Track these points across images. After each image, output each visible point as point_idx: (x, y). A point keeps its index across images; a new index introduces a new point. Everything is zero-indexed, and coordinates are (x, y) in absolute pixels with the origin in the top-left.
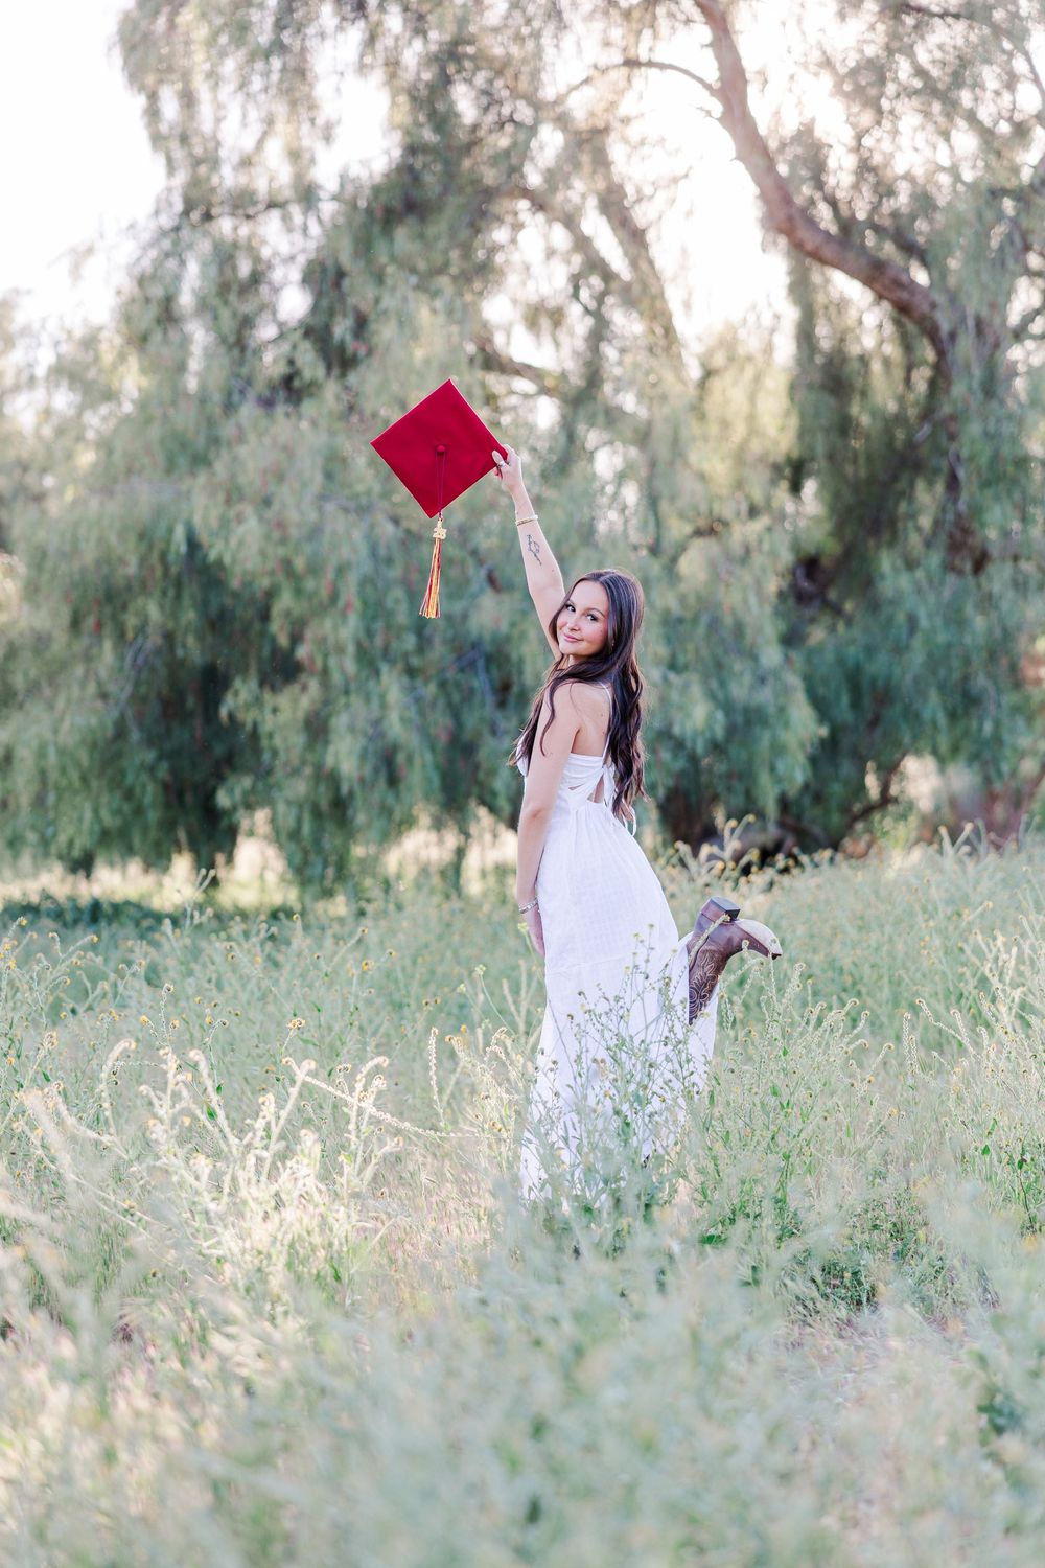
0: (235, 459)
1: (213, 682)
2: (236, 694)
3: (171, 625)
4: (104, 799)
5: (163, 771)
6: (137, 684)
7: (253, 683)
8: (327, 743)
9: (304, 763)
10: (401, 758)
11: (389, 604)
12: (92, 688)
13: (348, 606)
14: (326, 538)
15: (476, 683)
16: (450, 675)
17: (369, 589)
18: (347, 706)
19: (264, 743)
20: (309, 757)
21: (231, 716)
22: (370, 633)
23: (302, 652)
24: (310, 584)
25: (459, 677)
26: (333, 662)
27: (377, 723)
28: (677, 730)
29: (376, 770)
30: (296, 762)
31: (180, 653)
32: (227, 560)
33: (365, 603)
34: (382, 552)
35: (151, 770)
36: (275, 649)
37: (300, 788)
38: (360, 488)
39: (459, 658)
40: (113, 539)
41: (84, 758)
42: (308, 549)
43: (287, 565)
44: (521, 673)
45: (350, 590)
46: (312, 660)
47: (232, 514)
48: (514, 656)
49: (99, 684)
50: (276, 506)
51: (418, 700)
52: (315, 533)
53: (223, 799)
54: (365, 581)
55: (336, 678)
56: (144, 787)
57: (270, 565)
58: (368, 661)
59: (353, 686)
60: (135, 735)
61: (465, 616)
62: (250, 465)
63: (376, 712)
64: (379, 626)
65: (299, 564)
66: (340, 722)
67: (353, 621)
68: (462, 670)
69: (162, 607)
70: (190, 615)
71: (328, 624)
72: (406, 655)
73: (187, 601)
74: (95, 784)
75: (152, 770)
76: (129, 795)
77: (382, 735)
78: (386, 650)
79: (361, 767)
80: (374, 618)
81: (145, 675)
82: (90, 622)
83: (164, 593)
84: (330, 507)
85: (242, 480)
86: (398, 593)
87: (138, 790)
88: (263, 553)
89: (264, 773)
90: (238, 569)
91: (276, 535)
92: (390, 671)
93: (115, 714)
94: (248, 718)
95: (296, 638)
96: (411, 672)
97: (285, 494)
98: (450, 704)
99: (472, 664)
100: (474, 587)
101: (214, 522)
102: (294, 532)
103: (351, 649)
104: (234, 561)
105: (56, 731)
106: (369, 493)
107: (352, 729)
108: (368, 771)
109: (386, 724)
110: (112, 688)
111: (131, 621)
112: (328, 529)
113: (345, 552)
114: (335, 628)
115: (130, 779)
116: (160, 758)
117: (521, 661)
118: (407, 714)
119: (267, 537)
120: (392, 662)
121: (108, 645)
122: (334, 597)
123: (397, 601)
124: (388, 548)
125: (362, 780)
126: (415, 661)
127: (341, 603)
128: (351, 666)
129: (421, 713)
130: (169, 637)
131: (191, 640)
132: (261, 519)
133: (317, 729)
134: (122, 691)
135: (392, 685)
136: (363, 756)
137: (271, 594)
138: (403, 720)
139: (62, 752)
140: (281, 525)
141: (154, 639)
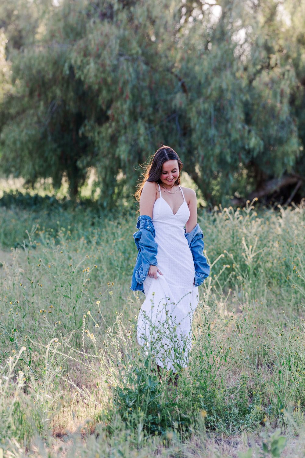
0: (87, 40)
1: (80, 119)
2: (85, 126)
3: (64, 98)
4: (37, 161)
5: (59, 151)
6: (52, 118)
7: (92, 122)
8: (117, 147)
9: (109, 153)
10: (144, 154)
11: (143, 96)
12: (35, 119)
13: (127, 96)
14: (120, 71)
15: (174, 126)
16: (164, 123)
17: (135, 90)
18: (125, 133)
19: (96, 144)
20: (111, 151)
21: (83, 134)
22: (134, 107)
23: (110, 113)
24: (113, 88)
25: (168, 124)
26: (120, 117)
27: (135, 140)
28: (247, 147)
29: (134, 157)
30: (105, 153)
31: (67, 108)
32: (82, 78)
33: (133, 95)
34: (141, 76)
36: (101, 110)
37: (107, 162)
38: (134, 52)
39: (169, 117)
40: (43, 65)
41: (30, 146)
42: (112, 75)
43: (105, 80)
44: (190, 124)
45: (128, 91)
46: (113, 116)
47: (85, 61)
48: (188, 116)
49: (39, 118)
50: (102, 58)
51: (152, 132)
52: (115, 68)
53: (79, 164)
54: (134, 87)
55: (121, 123)
56: (51, 157)
57: (99, 80)
58: (134, 116)
59: (128, 126)
60: (49, 138)
61: (171, 101)
62: (93, 42)
63: (135, 137)
64: (139, 104)
65: (109, 80)
66: (122, 139)
67: (128, 102)
68: (169, 121)
69: (61, 90)
70: (71, 94)
71: (119, 104)
72: (149, 115)
73: (71, 88)
74: (34, 155)
75: (55, 150)
76: (46, 160)
77: (137, 145)
78: (141, 113)
79: (129, 157)
80: (137, 101)
81: (55, 115)
82: (36, 93)
83: (62, 86)
84: (122, 59)
85: (90, 47)
86: (147, 92)
87: (49, 159)
88: (96, 76)
89: (95, 155)
90: (87, 82)
91: (101, 69)
92: (141, 121)
93: (43, 129)
94: (90, 135)
95: (109, 107)
96: (150, 122)
97: (105, 54)
98: (163, 134)
99: (174, 119)
100: (176, 90)
101: (79, 63)
102: (108, 68)
103: (127, 113)
104: (85, 78)
105: (20, 135)
106: (137, 53)
107: (126, 142)
108: (131, 157)
109: (138, 141)
110: (43, 120)
111: (50, 95)
112: (121, 67)
113: (127, 76)
114: (122, 105)
115: (46, 154)
116: (59, 147)
117: (190, 119)
118: (147, 138)
119: (98, 70)
120: (143, 118)
121: (42, 103)
122: (122, 93)
123: (146, 95)
124: (144, 74)
125: (129, 161)
126: (152, 117)
127: (124, 96)
128: (126, 119)
129: (152, 137)
130: (64, 102)
131: (71, 103)
132: (96, 63)
133: (114, 140)
134: (46, 121)
135: (141, 126)
136: (130, 153)
137: (100, 91)
138: (145, 140)
139: (22, 143)
140: (103, 65)
141: (58, 102)
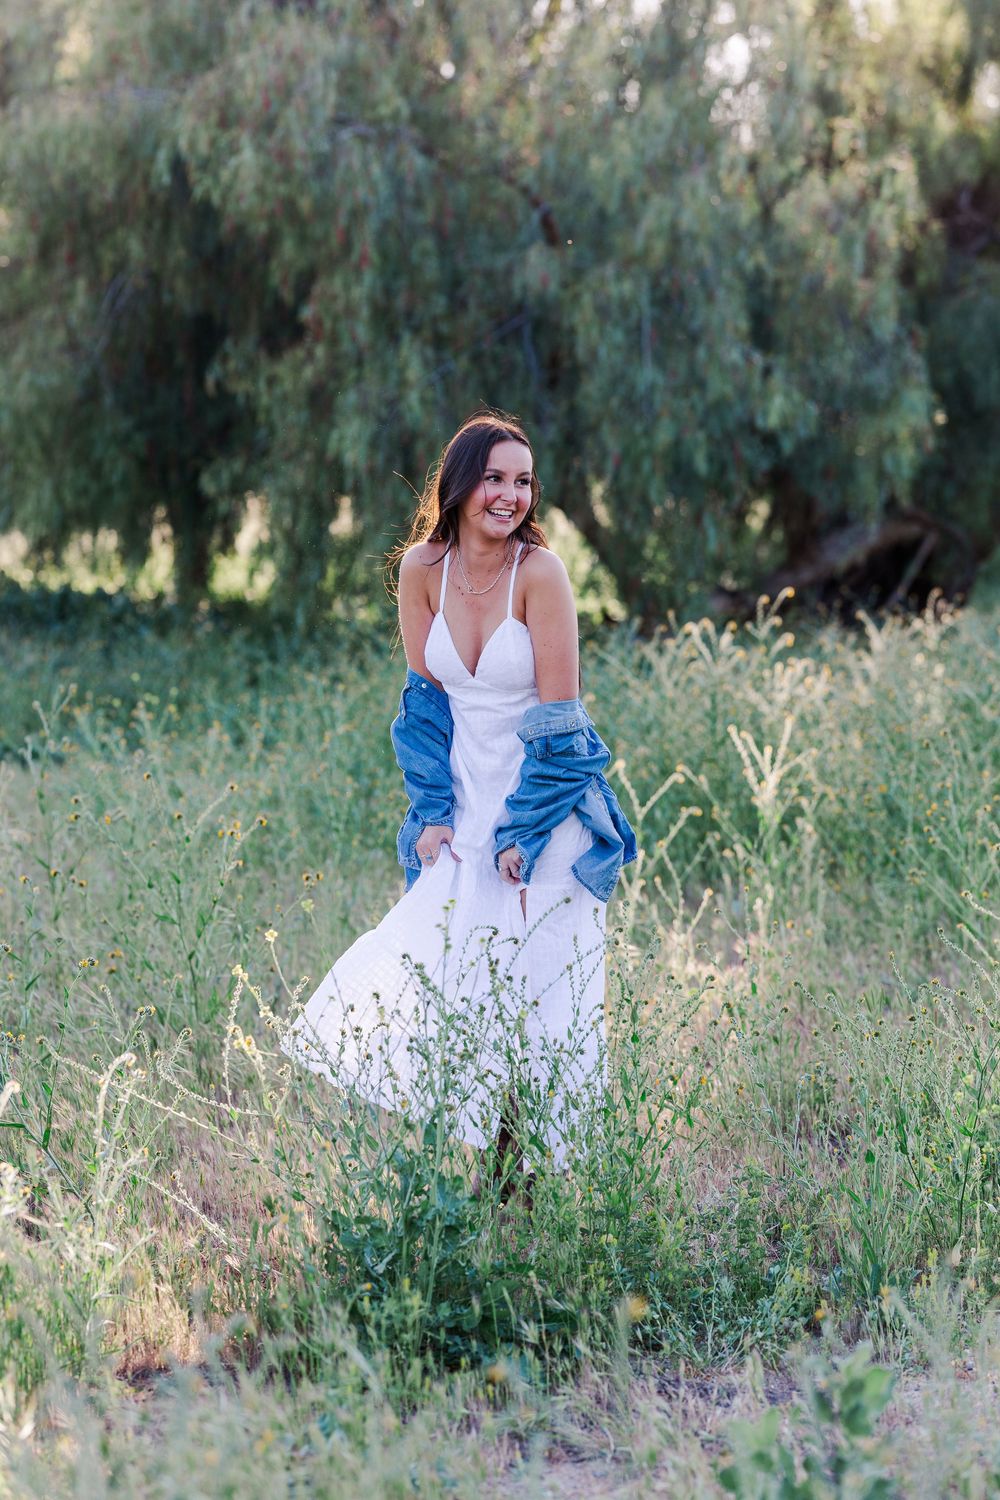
0: (230, 72)
1: (207, 337)
2: (225, 359)
3: (156, 264)
4: (69, 474)
5: (140, 441)
6: (115, 333)
8: (332, 425)
9: (304, 446)
10: (420, 447)
11: (415, 257)
12: (60, 336)
13: (364, 258)
14: (339, 174)
15: (519, 357)
16: (486, 346)
17: (391, 239)
18: (359, 379)
19: (261, 417)
20: (313, 439)
21: (219, 385)
22: (388, 292)
23: (307, 313)
24: (317, 231)
25: (498, 349)
26: (343, 326)
27: (393, 403)
28: (760, 424)
29: (389, 461)
30: (294, 446)
31: (166, 298)
32: (216, 199)
33: (384, 255)
34: (410, 191)
35: (124, 441)
36: (279, 304)
37: (298, 476)
38: (384, 111)
39: (500, 325)
40: (85, 158)
41: (45, 424)
42: (315, 187)
43: (289, 206)
44: (572, 347)
45: (366, 240)
46: (319, 323)
47: (223, 141)
48: (565, 323)
49: (71, 332)
50: (279, 133)
51: (445, 377)
52: (324, 166)
53: (208, 485)
54: (386, 225)
55: (346, 346)
56: (113, 462)
57: (270, 205)
58: (387, 322)
59: (367, 356)
60: (108, 400)
61: (509, 272)
62: (249, 80)
63: (391, 392)
64: (402, 282)
65: (305, 204)
66: (349, 398)
67: (369, 277)
68: (503, 341)
69: (145, 241)
70: (179, 254)
71: (337, 283)
72: (435, 320)
73: (176, 236)
74: (59, 456)
75: (127, 439)
76: (97, 472)
77: (398, 417)
78: (409, 315)
79: (370, 457)
80: (396, 274)
81: (125, 324)
82: (62, 252)
83: (149, 225)
84: (346, 135)
85: (240, 96)
86: (428, 243)
87: (106, 467)
88: (260, 191)
89: (258, 453)
90: (231, 208)
91: (277, 169)
92: (411, 341)
93: (85, 371)
94: (240, 388)
95: (303, 294)
96: (439, 342)
97: (290, 117)
98: (484, 383)
99: (517, 332)
100: (523, 237)
101: (203, 148)
102: (299, 165)
103: (365, 312)
104: (224, 198)
105: (9, 391)
106: (395, 116)
107: (363, 410)
108: (380, 459)
109: (403, 406)
110: (84, 338)
111: (108, 257)
112: (342, 162)
113: (361, 192)
114: (347, 287)
115: (98, 452)
116: (139, 427)
117: (572, 331)
118: (430, 394)
119: (266, 171)
120: (416, 330)
121: (81, 284)
122: (347, 246)
123: (425, 253)
124: (418, 186)
125: (371, 471)
126: (445, 328)
127: (355, 257)
128: (363, 332)
129: (447, 391)
130: (155, 279)
131: (180, 284)
132: (259, 148)
133: (321, 403)
134: (95, 342)
135: (412, 359)
136: (374, 444)
137: (272, 240)
138: (423, 401)
139: (17, 416)
140: (284, 156)
141: (135, 280)
